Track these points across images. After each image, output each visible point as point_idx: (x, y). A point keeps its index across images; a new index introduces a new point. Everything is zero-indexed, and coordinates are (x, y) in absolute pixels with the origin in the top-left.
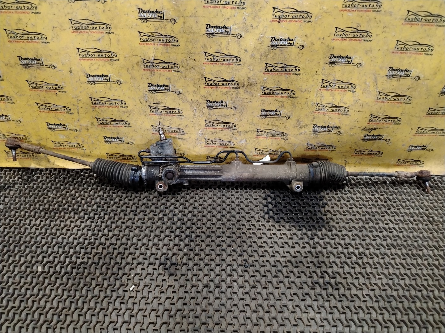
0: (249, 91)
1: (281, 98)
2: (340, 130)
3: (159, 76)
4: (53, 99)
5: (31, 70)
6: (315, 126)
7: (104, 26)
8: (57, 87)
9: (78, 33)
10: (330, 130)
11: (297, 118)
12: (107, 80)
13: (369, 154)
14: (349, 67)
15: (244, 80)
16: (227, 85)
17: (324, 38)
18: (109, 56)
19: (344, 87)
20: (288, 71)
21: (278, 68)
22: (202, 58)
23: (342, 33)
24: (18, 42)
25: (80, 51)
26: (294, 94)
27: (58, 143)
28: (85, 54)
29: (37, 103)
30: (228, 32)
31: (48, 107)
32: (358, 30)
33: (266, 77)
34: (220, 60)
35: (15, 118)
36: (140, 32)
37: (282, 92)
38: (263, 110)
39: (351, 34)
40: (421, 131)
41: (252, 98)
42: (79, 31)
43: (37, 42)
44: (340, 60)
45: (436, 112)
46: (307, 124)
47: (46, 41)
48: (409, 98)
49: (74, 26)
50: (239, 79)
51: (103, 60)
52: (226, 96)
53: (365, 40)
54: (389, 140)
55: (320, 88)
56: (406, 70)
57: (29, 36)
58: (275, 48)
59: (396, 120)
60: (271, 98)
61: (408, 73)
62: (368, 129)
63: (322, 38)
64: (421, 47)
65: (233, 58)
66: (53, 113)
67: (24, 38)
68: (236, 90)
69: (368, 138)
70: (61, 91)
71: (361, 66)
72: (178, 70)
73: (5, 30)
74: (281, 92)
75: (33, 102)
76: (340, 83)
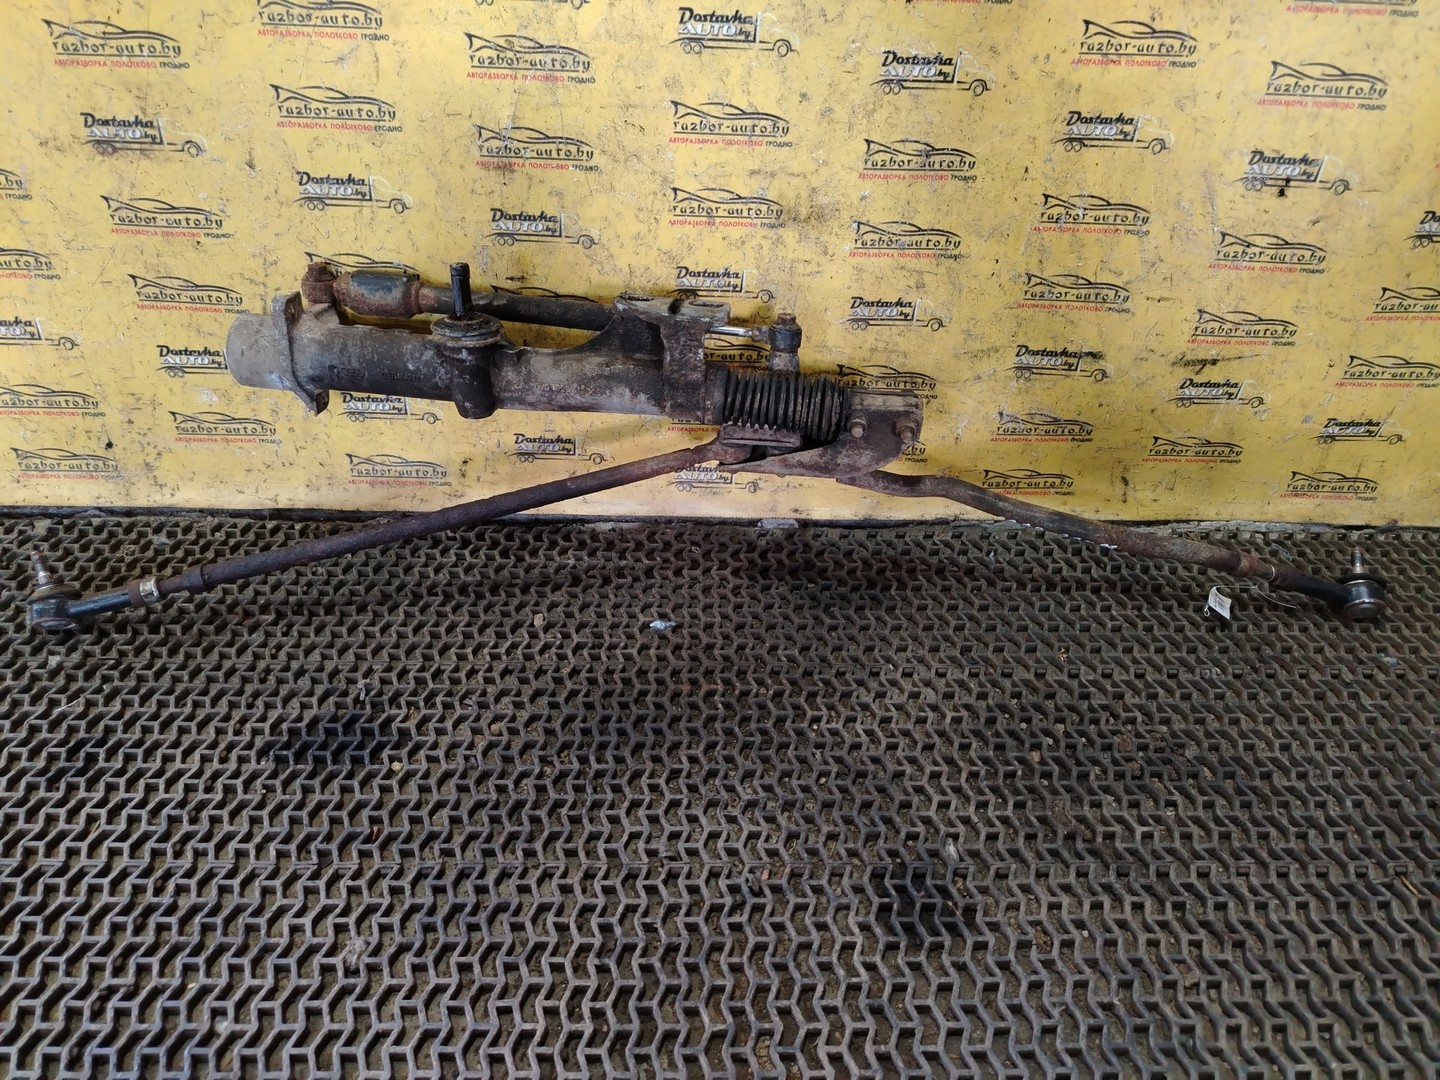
0: (813, 234)
1: (915, 260)
2: (1102, 364)
3: (526, 184)
4: (186, 261)
5: (120, 162)
6: (1024, 349)
7: (360, 15)
8: (200, 217)
9: (278, 36)
10: (1070, 365)
11: (965, 326)
12: (364, 195)
13: (1197, 453)
14: (1126, 152)
15: (798, 196)
16: (745, 214)
17: (1048, 57)
18: (370, 113)
19: (1111, 220)
20: (937, 166)
21: (906, 158)
22: (665, 123)
23: (1104, 39)
24: (86, 64)
25: (284, 95)
26: (957, 245)
27: (193, 419)
28: (296, 106)
29: (133, 277)
30: (747, 35)
31: (169, 292)
32: (1154, 31)
33: (868, 187)
34: (724, 130)
35: (57, 330)
36: (470, 36)
37: (919, 238)
38: (858, 301)
39: (1134, 42)
40: (1360, 370)
41: (823, 260)
42: (283, 29)
43: (148, 65)
44: (1098, 130)
45: (1405, 303)
46: (998, 344)
47: (178, 61)
48: (1319, 253)
49: (266, 10)
50: (780, 195)
51: (351, 127)
52: (739, 254)
53: (1174, 63)
54: (1261, 401)
55: (1036, 224)
56: (1305, 161)
57: (124, 43)
58: (896, 90)
59: (1280, 331)
60: (884, 262)
61: (1309, 169)
62: (1193, 363)
63: (1042, 57)
64: (1349, 84)
65: (763, 123)
66: (184, 312)
67: (108, 51)
68: (771, 233)
69: (1193, 392)
70: (215, 232)
71: (1163, 147)
72: (588, 164)
73: (48, 23)
74: (915, 238)
75: (119, 273)
76: (1100, 208)
